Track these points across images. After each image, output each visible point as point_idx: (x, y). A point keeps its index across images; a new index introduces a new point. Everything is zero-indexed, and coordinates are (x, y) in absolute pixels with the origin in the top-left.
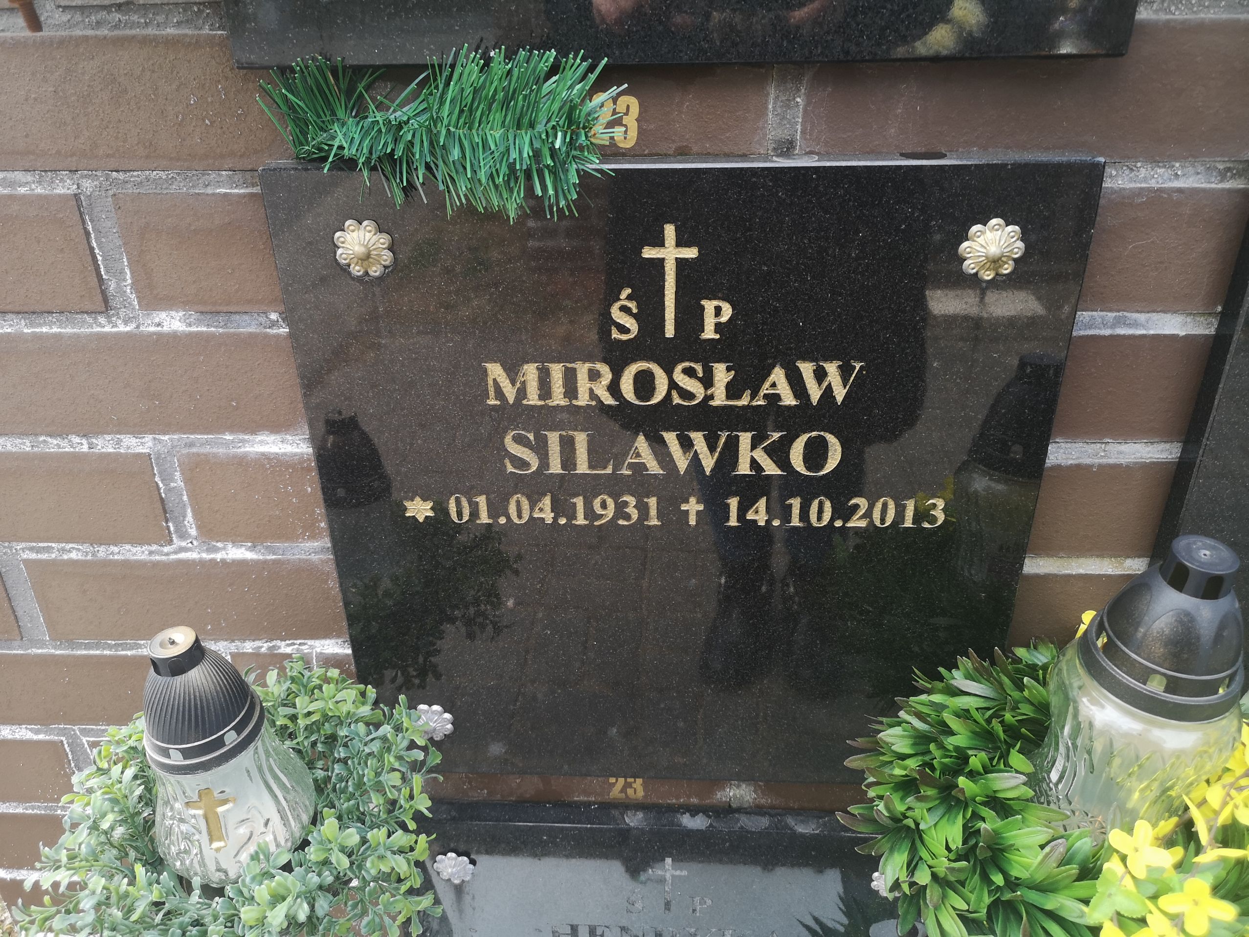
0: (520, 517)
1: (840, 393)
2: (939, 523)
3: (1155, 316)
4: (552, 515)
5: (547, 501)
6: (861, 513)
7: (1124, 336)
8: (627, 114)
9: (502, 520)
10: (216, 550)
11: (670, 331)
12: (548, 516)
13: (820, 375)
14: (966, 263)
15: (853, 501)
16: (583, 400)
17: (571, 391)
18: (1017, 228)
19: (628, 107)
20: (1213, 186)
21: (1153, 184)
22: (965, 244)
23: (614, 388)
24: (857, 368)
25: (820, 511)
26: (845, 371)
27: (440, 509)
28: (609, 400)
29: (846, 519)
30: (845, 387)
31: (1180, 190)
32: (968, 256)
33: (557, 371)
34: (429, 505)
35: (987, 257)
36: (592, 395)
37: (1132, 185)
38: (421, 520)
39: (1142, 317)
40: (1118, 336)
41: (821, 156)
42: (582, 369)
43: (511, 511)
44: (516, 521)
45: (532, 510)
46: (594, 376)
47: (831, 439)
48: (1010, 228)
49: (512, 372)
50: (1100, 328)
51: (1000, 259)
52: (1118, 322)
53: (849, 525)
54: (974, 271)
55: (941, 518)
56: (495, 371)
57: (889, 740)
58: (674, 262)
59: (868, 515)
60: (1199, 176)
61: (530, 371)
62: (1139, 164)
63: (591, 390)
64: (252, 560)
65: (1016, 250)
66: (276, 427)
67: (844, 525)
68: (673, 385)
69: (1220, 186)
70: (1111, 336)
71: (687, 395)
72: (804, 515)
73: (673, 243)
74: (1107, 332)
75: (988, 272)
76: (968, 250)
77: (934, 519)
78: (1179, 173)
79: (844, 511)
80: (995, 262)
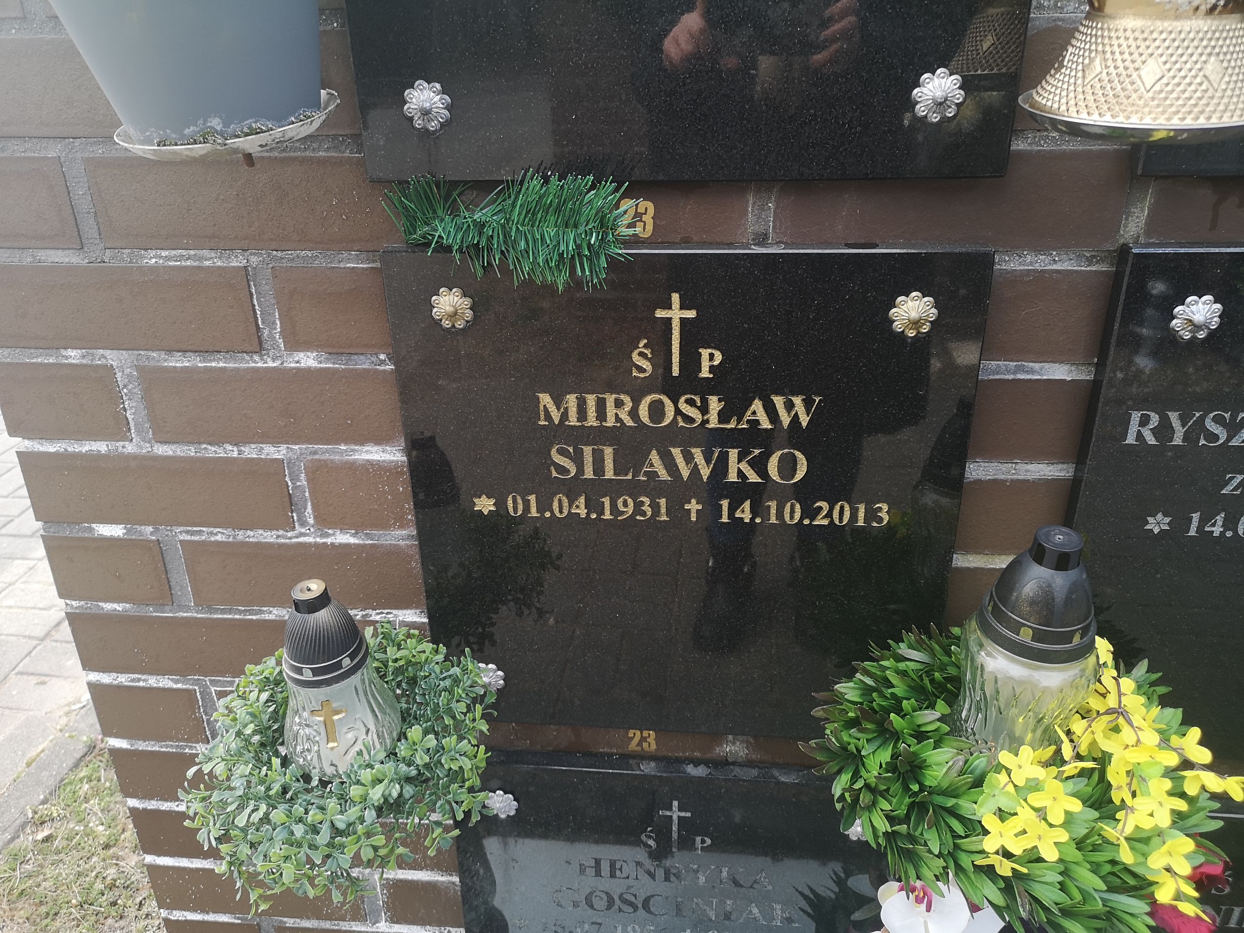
0: (561, 512)
1: (804, 420)
2: (885, 522)
3: (1046, 365)
4: (586, 511)
5: (582, 500)
6: (824, 514)
7: (1024, 379)
8: (645, 213)
9: (548, 514)
10: (328, 535)
11: (676, 371)
12: (583, 512)
13: (790, 406)
14: (895, 324)
15: (818, 504)
16: (610, 422)
17: (601, 415)
18: (931, 299)
19: (646, 209)
20: (1083, 268)
21: (1037, 266)
22: (894, 310)
23: (634, 413)
24: (817, 401)
25: (792, 512)
26: (808, 403)
27: (501, 504)
28: (630, 423)
29: (812, 519)
30: (808, 416)
31: (1057, 271)
32: (896, 319)
33: (591, 400)
34: (492, 501)
35: (909, 320)
36: (617, 418)
37: (1022, 268)
38: (486, 513)
39: (1037, 366)
40: (1019, 379)
41: (787, 245)
42: (610, 399)
43: (554, 508)
44: (558, 515)
45: (570, 507)
46: (619, 404)
47: (799, 455)
48: (926, 299)
49: (558, 402)
50: (1005, 374)
51: (919, 321)
52: (1019, 369)
53: (815, 523)
54: (901, 330)
55: (886, 518)
56: (545, 399)
57: (842, 690)
58: (678, 320)
59: (829, 515)
60: (1072, 261)
61: (571, 400)
62: (1025, 253)
63: (617, 414)
64: (354, 544)
65: (931, 315)
66: (379, 440)
67: (811, 523)
68: (678, 412)
69: (1088, 269)
70: (1013, 380)
71: (689, 419)
72: (780, 514)
73: (678, 306)
74: (1011, 377)
75: (911, 331)
76: (896, 314)
77: (881, 520)
78: (1056, 259)
79: (810, 512)
80: (916, 324)
